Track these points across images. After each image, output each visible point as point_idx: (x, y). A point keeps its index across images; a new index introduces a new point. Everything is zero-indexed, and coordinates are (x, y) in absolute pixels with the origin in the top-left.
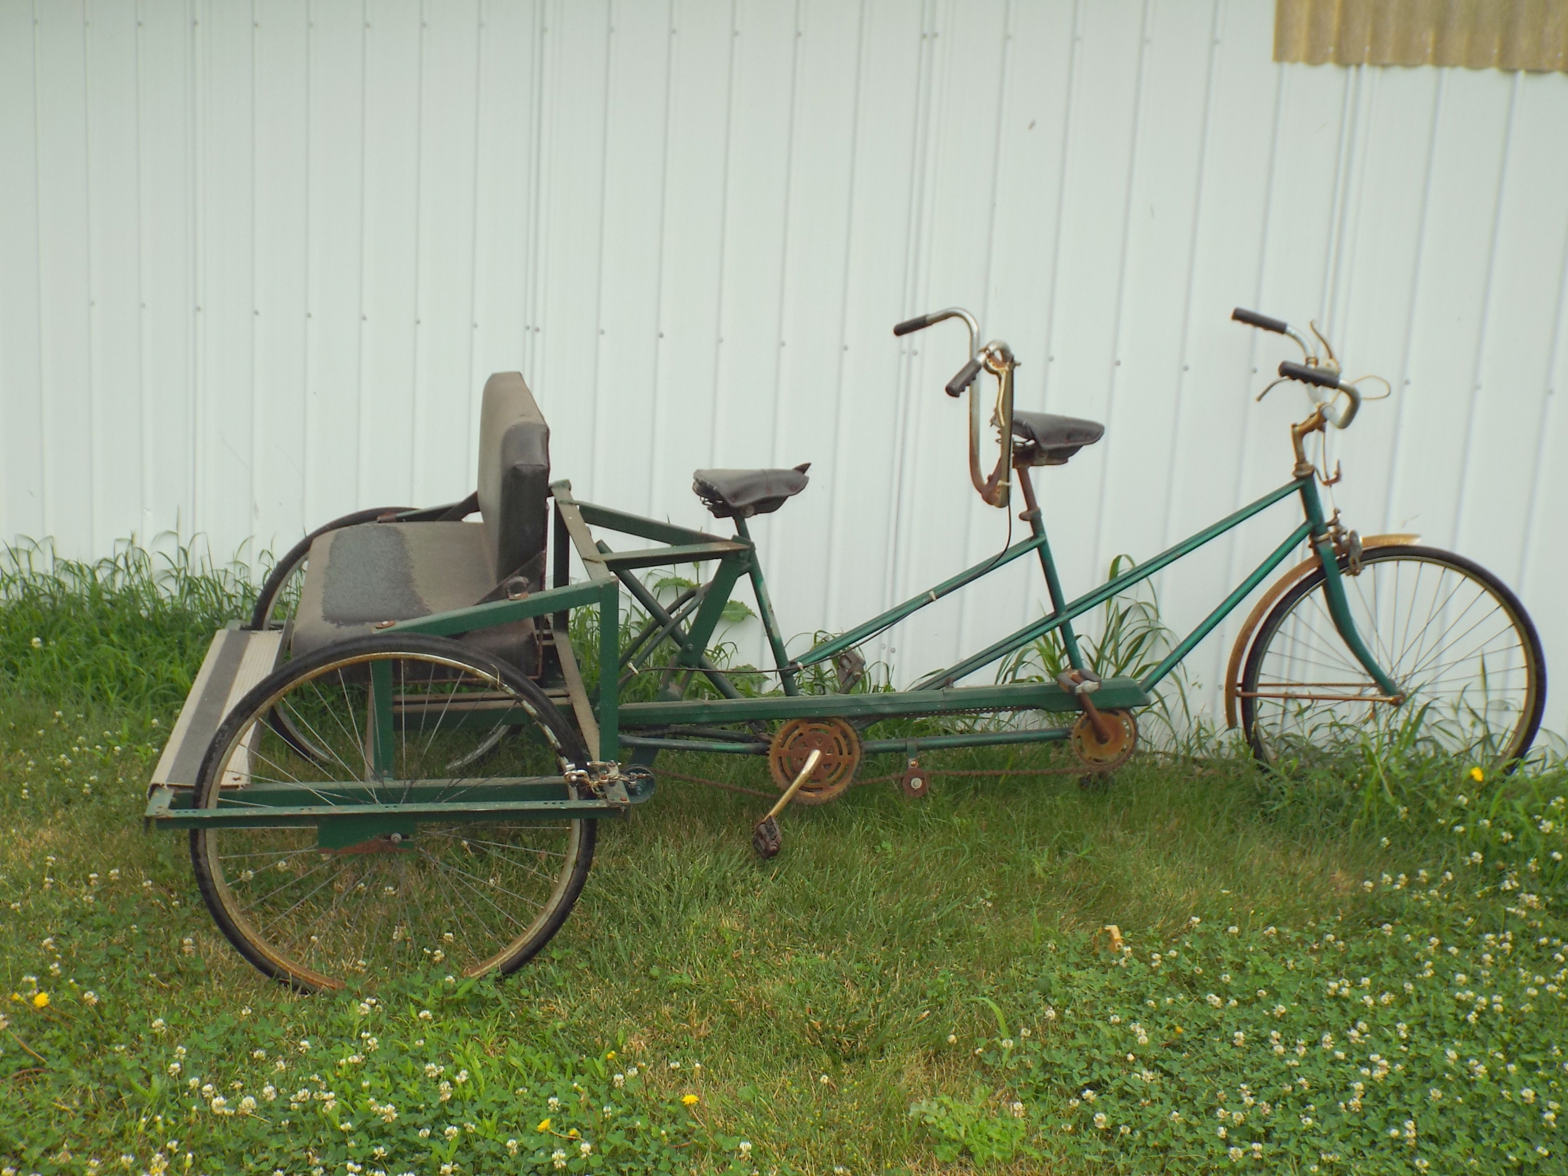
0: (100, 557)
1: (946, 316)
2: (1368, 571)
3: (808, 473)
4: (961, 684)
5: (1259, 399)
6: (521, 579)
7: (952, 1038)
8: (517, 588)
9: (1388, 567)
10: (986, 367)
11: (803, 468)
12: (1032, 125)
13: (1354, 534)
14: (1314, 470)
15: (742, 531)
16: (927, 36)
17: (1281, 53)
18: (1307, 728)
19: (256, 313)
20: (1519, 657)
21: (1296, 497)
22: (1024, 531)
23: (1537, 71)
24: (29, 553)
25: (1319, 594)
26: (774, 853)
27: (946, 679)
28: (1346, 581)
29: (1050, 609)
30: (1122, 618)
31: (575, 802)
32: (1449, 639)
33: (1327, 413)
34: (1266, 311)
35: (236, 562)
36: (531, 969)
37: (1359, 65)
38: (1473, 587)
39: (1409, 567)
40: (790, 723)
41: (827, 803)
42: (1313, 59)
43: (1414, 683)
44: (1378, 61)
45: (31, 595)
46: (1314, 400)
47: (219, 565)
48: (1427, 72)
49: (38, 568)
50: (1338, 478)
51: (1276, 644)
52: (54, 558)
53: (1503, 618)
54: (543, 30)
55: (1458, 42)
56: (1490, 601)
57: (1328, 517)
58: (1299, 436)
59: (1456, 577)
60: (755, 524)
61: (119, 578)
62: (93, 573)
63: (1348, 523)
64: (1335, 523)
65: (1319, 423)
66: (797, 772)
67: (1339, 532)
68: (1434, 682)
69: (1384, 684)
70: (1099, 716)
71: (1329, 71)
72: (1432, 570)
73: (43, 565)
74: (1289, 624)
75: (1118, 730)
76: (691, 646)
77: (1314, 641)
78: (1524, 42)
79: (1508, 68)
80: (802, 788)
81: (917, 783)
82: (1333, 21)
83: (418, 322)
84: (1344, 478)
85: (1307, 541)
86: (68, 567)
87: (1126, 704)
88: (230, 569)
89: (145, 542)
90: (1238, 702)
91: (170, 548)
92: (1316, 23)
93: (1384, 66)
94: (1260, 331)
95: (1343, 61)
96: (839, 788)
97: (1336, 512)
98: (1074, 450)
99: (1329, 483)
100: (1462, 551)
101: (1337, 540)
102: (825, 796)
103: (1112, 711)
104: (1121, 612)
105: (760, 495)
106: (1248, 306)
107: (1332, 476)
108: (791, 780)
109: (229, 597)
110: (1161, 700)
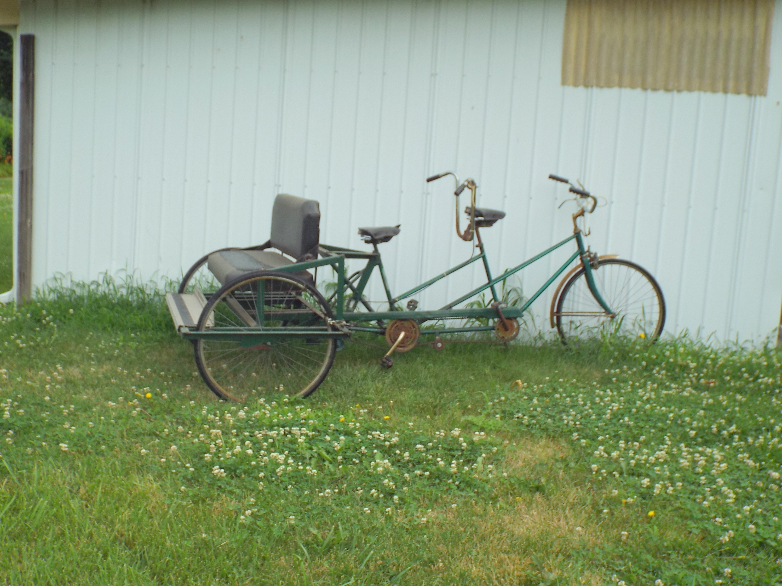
0: (92, 279)
1: (447, 174)
2: (601, 268)
3: (400, 228)
4: (454, 308)
5: (559, 207)
6: (310, 255)
7: (469, 406)
8: (308, 258)
9: (608, 267)
10: (467, 186)
11: (398, 226)
12: (473, 108)
13: (596, 254)
14: (580, 231)
15: (376, 250)
16: (434, 75)
17: (564, 82)
18: (579, 333)
19: (164, 180)
20: (656, 300)
21: (574, 241)
22: (478, 251)
23: (655, 89)
24: (61, 279)
25: (583, 277)
26: (390, 367)
27: (450, 307)
28: (593, 272)
29: (486, 281)
30: (509, 293)
31: (330, 332)
32: (631, 294)
33: (585, 209)
34: (560, 175)
35: (151, 281)
36: (314, 395)
37: (592, 87)
38: (638, 274)
39: (616, 267)
40: (394, 321)
41: (407, 352)
42: (576, 85)
43: (619, 310)
44: (599, 86)
45: (61, 297)
46: (579, 205)
47: (144, 282)
48: (615, 90)
49: (64, 285)
50: (589, 234)
51: (568, 296)
52: (72, 281)
53: (650, 286)
54: (285, 70)
55: (627, 79)
56: (645, 280)
57: (586, 249)
58: (575, 218)
59: (633, 270)
60: (381, 247)
61: (100, 288)
62: (89, 286)
63: (593, 250)
64: (588, 251)
65: (582, 213)
66: (396, 340)
67: (590, 253)
68: (626, 310)
69: (607, 311)
70: (506, 321)
71: (581, 90)
72: (624, 268)
73: (67, 284)
74: (572, 288)
75: (512, 326)
76: (358, 292)
77: (581, 294)
78: (650, 79)
79: (645, 89)
80: (398, 346)
81: (439, 345)
82: (582, 71)
83: (231, 183)
84: (592, 233)
85: (579, 257)
86: (78, 285)
87: (515, 316)
88: (149, 283)
89: (112, 273)
90: (555, 318)
91: (123, 275)
92: (576, 72)
93: (601, 87)
94: (559, 183)
95: (587, 85)
96: (411, 347)
97: (589, 247)
98: (495, 221)
99: (586, 235)
100: (634, 261)
101: (589, 256)
102: (406, 349)
103: (509, 319)
104: (508, 291)
105: (383, 235)
106: (554, 173)
107: (587, 233)
108: (394, 343)
109: (148, 295)
110: (525, 322)
